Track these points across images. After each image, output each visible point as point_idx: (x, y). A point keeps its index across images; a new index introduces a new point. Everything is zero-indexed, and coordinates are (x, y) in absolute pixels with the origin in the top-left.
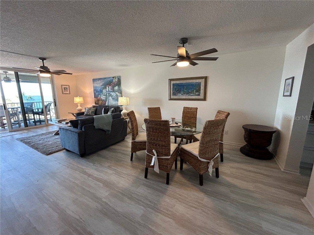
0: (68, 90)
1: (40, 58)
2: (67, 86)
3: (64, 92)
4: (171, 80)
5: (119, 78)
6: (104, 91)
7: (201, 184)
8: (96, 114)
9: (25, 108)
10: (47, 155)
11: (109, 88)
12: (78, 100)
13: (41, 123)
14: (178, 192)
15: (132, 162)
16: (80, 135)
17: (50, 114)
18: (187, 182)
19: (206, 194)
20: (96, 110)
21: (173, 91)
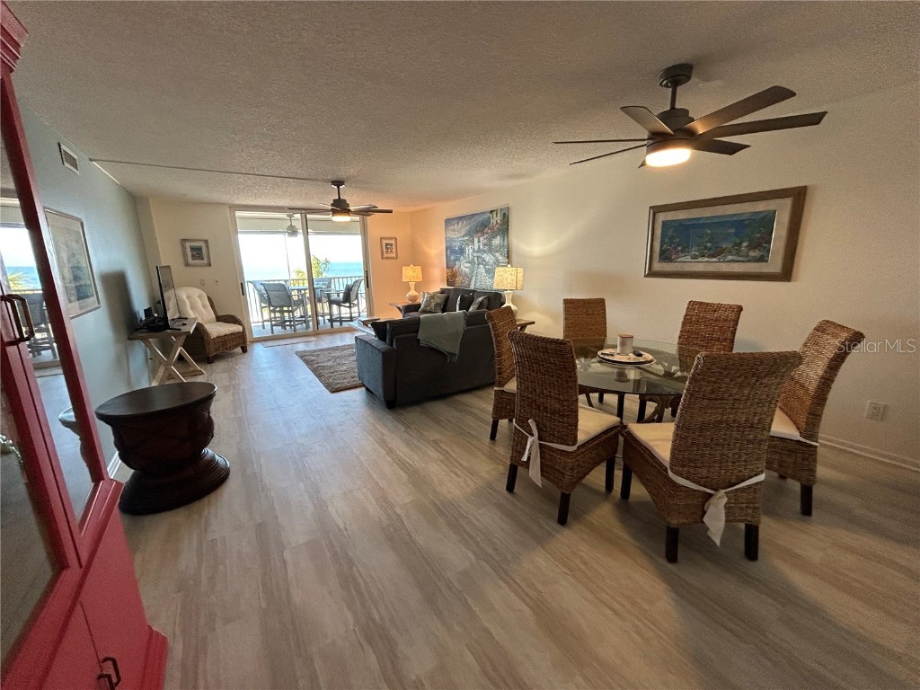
0: (394, 250)
1: (334, 183)
2: (391, 239)
3: (385, 255)
4: (656, 210)
5: (505, 214)
6: (469, 250)
7: (672, 557)
8: (443, 311)
9: (318, 291)
10: (333, 392)
11: (479, 242)
12: (411, 273)
13: (341, 324)
14: (582, 553)
15: (494, 444)
16: (386, 357)
17: (358, 305)
18: (628, 538)
19: (676, 592)
20: (447, 299)
21: (661, 246)
